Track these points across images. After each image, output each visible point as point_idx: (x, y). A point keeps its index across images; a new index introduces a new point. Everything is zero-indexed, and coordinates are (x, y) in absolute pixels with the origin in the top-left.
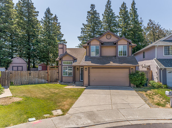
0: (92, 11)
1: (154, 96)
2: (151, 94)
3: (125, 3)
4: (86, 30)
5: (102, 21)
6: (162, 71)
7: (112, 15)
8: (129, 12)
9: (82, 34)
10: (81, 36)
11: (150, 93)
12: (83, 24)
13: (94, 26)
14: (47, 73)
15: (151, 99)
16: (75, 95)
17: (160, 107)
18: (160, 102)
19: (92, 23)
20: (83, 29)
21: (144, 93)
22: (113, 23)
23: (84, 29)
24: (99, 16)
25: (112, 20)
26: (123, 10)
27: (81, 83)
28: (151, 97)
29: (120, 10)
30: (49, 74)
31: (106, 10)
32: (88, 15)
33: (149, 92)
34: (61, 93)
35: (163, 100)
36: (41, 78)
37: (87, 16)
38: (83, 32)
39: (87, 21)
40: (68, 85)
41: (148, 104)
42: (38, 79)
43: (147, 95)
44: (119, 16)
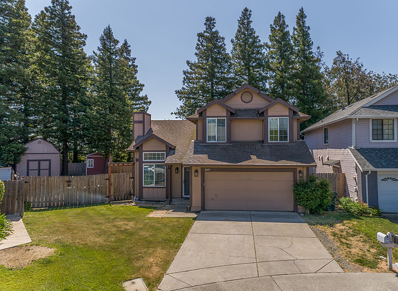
0: (208, 32)
1: (351, 238)
2: (344, 233)
3: (283, 15)
4: (194, 76)
5: (231, 55)
6: (367, 176)
7: (254, 42)
8: (291, 34)
9: (186, 84)
10: (183, 88)
11: (342, 231)
12: (188, 63)
13: (212, 68)
14: (108, 179)
15: (345, 246)
16: (173, 236)
17: (366, 269)
18: (365, 255)
19: (207, 60)
20: (188, 73)
21: (329, 230)
22: (256, 59)
23: (191, 73)
24: (225, 45)
25: (253, 53)
26: (279, 30)
27: (184, 202)
28: (344, 240)
29: (272, 30)
30: (112, 181)
31: (239, 31)
32: (199, 41)
33: (339, 226)
34: (142, 233)
35: (371, 250)
36: (95, 192)
37: (198, 45)
38: (187, 79)
39: (196, 54)
40: (155, 208)
41: (338, 261)
42: (87, 193)
43: (334, 236)
44: (270, 43)
